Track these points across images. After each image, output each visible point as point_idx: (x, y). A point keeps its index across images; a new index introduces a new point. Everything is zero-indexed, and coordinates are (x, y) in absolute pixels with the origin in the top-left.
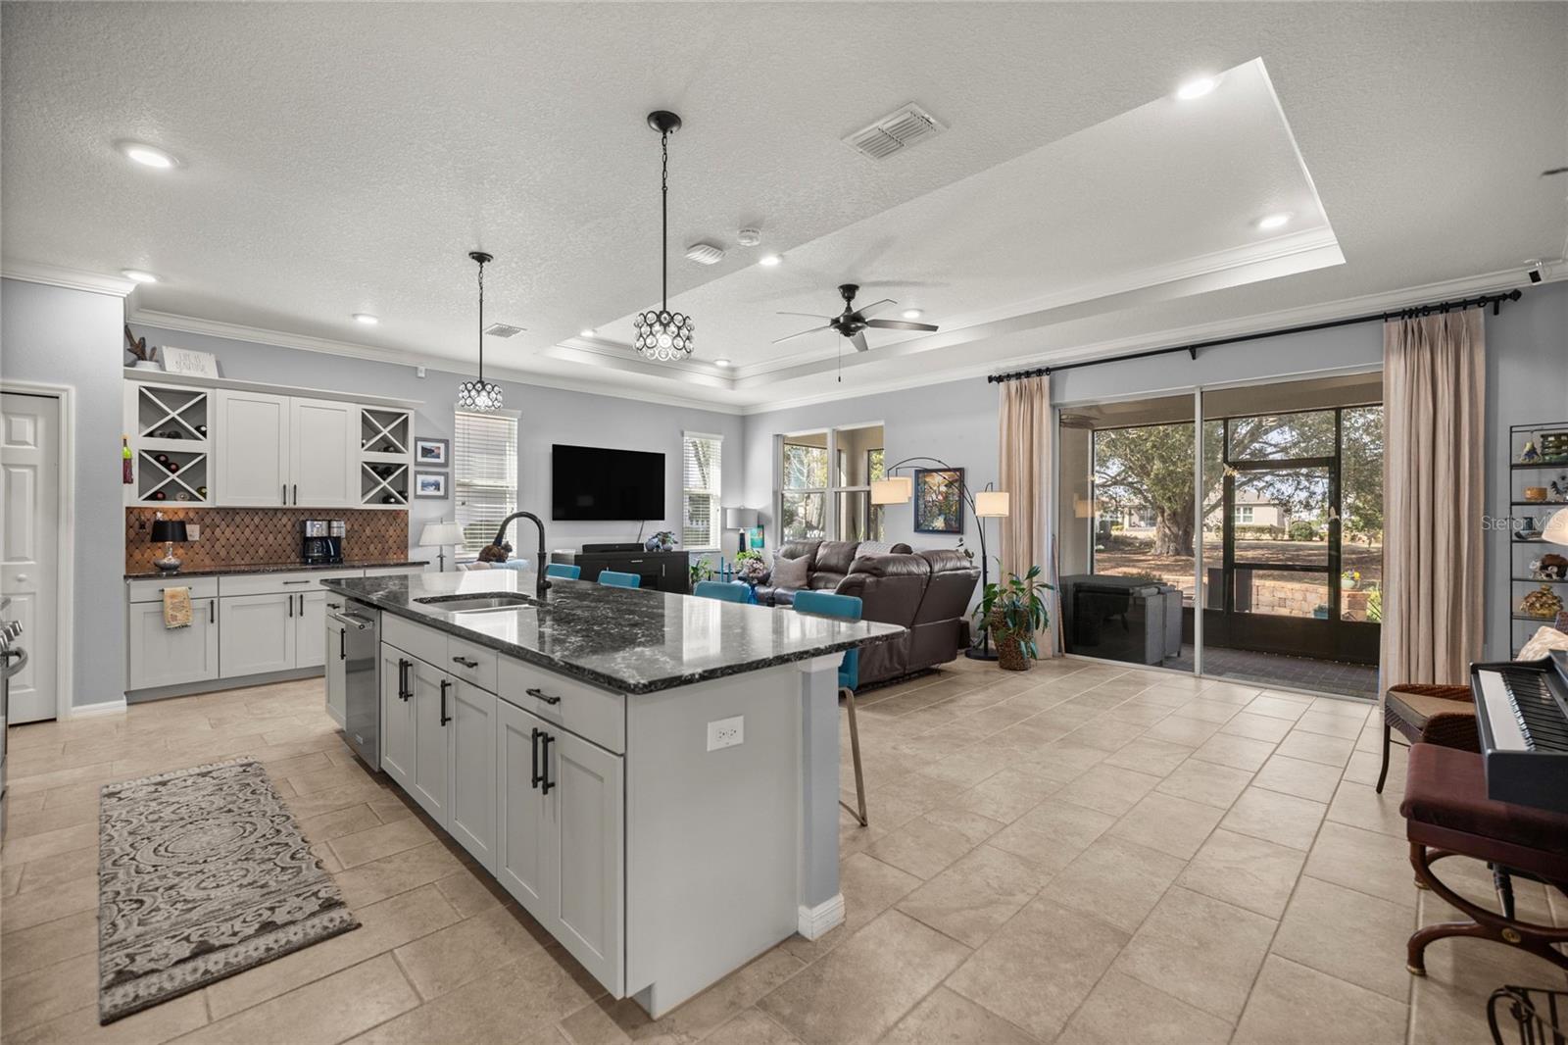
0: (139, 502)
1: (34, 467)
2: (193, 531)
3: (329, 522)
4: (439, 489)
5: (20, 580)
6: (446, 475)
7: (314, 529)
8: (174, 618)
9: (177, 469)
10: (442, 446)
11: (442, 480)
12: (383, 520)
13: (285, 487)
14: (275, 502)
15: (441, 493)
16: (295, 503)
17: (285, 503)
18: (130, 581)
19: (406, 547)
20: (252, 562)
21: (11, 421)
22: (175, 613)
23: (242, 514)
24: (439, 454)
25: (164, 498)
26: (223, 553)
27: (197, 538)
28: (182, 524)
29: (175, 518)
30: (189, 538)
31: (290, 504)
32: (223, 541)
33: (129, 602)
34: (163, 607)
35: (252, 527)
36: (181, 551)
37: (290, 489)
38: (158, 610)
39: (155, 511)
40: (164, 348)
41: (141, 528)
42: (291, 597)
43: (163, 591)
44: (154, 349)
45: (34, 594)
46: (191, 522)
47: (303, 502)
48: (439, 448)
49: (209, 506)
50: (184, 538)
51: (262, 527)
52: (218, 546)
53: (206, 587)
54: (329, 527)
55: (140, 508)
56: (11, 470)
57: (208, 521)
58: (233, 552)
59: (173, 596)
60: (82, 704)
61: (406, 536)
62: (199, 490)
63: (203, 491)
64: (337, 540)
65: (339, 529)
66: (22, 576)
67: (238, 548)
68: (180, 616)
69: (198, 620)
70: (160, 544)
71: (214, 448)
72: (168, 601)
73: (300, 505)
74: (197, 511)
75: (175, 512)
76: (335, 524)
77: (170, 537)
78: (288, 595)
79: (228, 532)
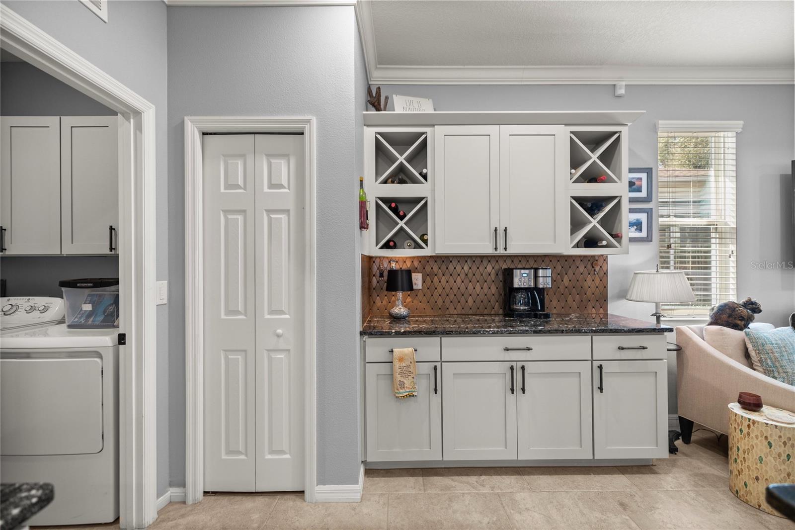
0: (376, 251)
1: (287, 211)
2: (417, 279)
3: (536, 270)
4: (641, 230)
5: (278, 336)
6: (649, 212)
7: (522, 279)
8: (402, 385)
9: (405, 216)
10: (644, 176)
11: (643, 217)
12: (582, 269)
13: (496, 230)
14: (487, 248)
15: (644, 234)
16: (505, 249)
17: (496, 249)
18: (365, 337)
19: (606, 300)
20: (463, 312)
21: (271, 162)
22: (402, 380)
23: (455, 262)
24: (641, 187)
25: (395, 247)
26: (440, 302)
27: (420, 287)
28: (409, 273)
29: (404, 267)
30: (415, 287)
31: (501, 251)
32: (440, 290)
33: (365, 362)
34: (392, 369)
35: (463, 276)
36: (409, 299)
37: (501, 232)
38: (390, 373)
39: (390, 260)
40: (394, 96)
41: (380, 277)
42: (512, 368)
43: (392, 351)
44: (387, 98)
45: (289, 350)
46: (416, 270)
47: (515, 248)
48: (641, 179)
49: (430, 254)
50: (410, 287)
51: (470, 275)
52: (436, 293)
53: (429, 348)
54: (536, 277)
55: (380, 257)
56: (273, 216)
57: (428, 269)
58: (447, 301)
59: (401, 359)
60: (324, 484)
61: (606, 287)
62: (422, 238)
63: (425, 237)
64: (541, 291)
65: (545, 278)
66: (280, 331)
67: (452, 296)
68: (407, 382)
69: (423, 387)
70: (393, 293)
71: (434, 190)
72: (397, 364)
73: (511, 251)
74: (421, 259)
75: (404, 260)
76: (541, 273)
77: (400, 287)
78: (509, 364)
79: (444, 279)
